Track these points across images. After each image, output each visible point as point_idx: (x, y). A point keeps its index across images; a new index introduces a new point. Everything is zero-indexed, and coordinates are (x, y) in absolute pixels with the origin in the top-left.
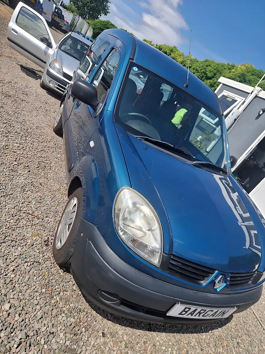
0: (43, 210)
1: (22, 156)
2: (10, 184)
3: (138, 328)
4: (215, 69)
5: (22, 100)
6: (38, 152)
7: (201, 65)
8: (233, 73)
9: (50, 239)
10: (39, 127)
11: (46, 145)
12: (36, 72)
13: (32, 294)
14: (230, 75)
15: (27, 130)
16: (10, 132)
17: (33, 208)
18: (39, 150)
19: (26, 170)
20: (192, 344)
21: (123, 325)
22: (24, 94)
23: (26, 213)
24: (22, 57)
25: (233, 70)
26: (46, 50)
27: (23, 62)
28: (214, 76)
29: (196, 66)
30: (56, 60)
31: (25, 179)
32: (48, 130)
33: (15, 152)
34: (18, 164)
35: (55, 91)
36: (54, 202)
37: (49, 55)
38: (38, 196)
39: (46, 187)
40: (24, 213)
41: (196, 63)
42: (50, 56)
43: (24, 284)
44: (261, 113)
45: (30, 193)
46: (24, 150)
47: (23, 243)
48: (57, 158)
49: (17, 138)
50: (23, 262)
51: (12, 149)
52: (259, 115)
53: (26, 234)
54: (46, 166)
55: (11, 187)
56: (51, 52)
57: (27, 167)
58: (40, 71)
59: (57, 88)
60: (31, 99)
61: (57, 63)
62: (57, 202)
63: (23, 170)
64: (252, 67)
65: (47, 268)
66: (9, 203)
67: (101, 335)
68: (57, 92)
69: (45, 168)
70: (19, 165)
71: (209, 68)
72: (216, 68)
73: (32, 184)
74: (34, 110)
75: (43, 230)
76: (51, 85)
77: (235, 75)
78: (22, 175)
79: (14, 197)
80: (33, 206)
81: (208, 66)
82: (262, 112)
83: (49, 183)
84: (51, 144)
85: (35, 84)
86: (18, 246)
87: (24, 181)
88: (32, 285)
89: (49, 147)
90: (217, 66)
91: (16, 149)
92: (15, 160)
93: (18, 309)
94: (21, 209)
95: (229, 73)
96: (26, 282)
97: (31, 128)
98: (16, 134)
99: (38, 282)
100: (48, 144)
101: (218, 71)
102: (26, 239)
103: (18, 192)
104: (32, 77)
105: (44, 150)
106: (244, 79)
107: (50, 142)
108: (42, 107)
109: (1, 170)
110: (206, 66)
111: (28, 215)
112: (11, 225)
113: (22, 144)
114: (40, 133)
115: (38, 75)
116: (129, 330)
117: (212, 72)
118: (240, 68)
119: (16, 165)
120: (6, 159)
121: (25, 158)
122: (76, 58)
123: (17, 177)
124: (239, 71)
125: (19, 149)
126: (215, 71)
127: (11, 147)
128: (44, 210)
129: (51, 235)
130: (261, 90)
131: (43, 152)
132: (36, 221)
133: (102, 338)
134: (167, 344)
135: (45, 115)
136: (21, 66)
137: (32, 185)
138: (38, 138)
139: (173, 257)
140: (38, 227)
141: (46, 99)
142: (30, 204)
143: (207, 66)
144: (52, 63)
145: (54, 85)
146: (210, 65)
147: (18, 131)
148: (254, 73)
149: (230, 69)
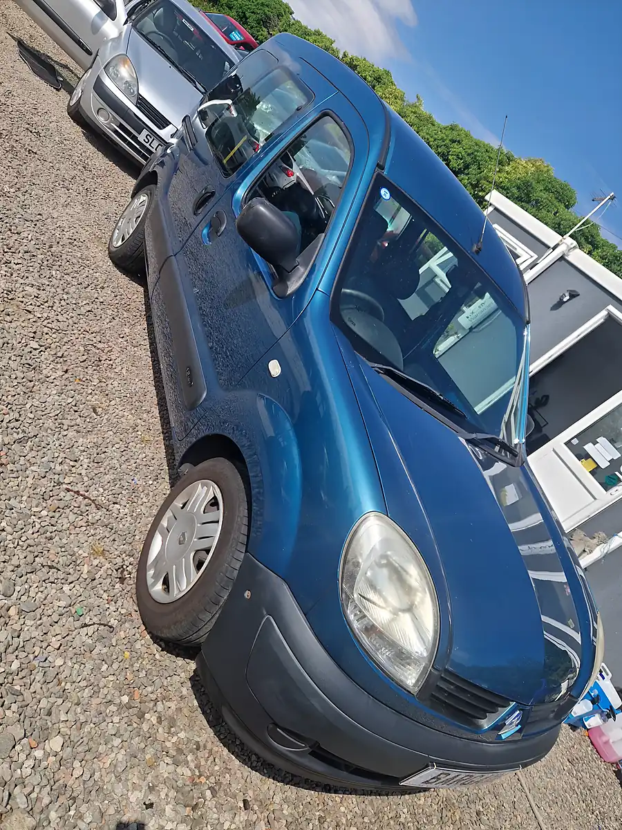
0: (106, 483)
1: (48, 325)
2: (28, 406)
3: (308, 787)
4: (469, 155)
5: (30, 150)
6: (81, 316)
7: (441, 135)
8: (505, 175)
9: (127, 563)
10: (75, 240)
11: (96, 295)
12: (57, 67)
13: (103, 708)
14: (500, 177)
15: (51, 247)
16: (13, 250)
17: (86, 479)
18: (83, 311)
19: (59, 366)
20: (402, 820)
21: (280, 779)
22: (31, 132)
23: (72, 491)
24: (21, 14)
25: (507, 168)
26: (98, 21)
27: (23, 32)
28: (464, 170)
29: (428, 134)
30: (123, 58)
31: (60, 394)
32: (97, 250)
33: (30, 312)
34: (38, 347)
35: (108, 137)
36: (128, 464)
37: (104, 35)
38: (92, 444)
39: (107, 419)
40: (68, 490)
41: (430, 125)
42: (107, 42)
43: (83, 683)
44: (565, 300)
45: (75, 433)
46: (49, 307)
47: (72, 573)
48: (123, 337)
49: (31, 269)
50: (78, 624)
51: (22, 302)
52: (560, 303)
53: (76, 549)
54: (101, 359)
55: (32, 416)
56: (111, 29)
57: (61, 357)
58: (66, 67)
59: (116, 132)
60: (48, 149)
61: (126, 66)
62: (133, 461)
63: (52, 366)
64: (548, 171)
65: (127, 640)
66: (33, 461)
67: (241, 805)
68: (112, 140)
69: (99, 363)
70: (41, 351)
71: (456, 148)
72: (473, 153)
73: (75, 408)
74: (59, 184)
75: (112, 538)
76: (101, 120)
77: (510, 181)
78: (50, 380)
79: (43, 444)
80: (84, 472)
81: (455, 142)
82: (568, 298)
83: (111, 408)
84: (106, 295)
85: (55, 103)
86: (63, 581)
87: (57, 397)
88: (101, 685)
89: (102, 302)
90: (476, 148)
91: (31, 304)
92: (32, 335)
93: (80, 749)
94: (61, 480)
95: (499, 171)
96: (87, 678)
97: (58, 243)
98: (27, 256)
99: (111, 678)
100: (100, 292)
101: (475, 161)
102: (78, 562)
103: (49, 431)
104: (47, 81)
105: (93, 310)
106: (527, 195)
107: (103, 288)
108: (77, 177)
109: (5, 361)
110: (450, 140)
111: (76, 496)
112: (43, 524)
113: (43, 290)
114: (80, 258)
115: (62, 77)
116: (291, 791)
117: (461, 159)
118: (523, 167)
119: (35, 349)
120: (12, 331)
121: (54, 331)
122: (173, 63)
123: (41, 385)
124: (521, 173)
125: (38, 304)
126: (469, 159)
127: (21, 295)
128: (109, 484)
129: (127, 553)
130: (575, 247)
131: (91, 316)
132: (95, 515)
133: (243, 814)
134: (361, 820)
135: (87, 206)
136: (20, 43)
137: (77, 411)
138: (76, 275)
139: (445, 675)
140: (101, 531)
141: (83, 154)
142: (77, 465)
143: (453, 141)
144: (113, 64)
145: (109, 124)
146: (459, 142)
147: (31, 246)
148: (550, 186)
149: (501, 163)
